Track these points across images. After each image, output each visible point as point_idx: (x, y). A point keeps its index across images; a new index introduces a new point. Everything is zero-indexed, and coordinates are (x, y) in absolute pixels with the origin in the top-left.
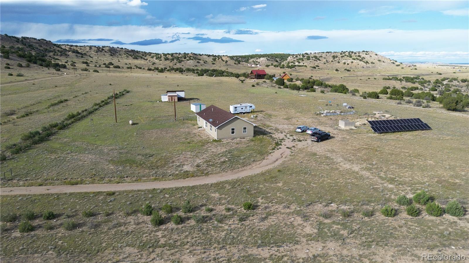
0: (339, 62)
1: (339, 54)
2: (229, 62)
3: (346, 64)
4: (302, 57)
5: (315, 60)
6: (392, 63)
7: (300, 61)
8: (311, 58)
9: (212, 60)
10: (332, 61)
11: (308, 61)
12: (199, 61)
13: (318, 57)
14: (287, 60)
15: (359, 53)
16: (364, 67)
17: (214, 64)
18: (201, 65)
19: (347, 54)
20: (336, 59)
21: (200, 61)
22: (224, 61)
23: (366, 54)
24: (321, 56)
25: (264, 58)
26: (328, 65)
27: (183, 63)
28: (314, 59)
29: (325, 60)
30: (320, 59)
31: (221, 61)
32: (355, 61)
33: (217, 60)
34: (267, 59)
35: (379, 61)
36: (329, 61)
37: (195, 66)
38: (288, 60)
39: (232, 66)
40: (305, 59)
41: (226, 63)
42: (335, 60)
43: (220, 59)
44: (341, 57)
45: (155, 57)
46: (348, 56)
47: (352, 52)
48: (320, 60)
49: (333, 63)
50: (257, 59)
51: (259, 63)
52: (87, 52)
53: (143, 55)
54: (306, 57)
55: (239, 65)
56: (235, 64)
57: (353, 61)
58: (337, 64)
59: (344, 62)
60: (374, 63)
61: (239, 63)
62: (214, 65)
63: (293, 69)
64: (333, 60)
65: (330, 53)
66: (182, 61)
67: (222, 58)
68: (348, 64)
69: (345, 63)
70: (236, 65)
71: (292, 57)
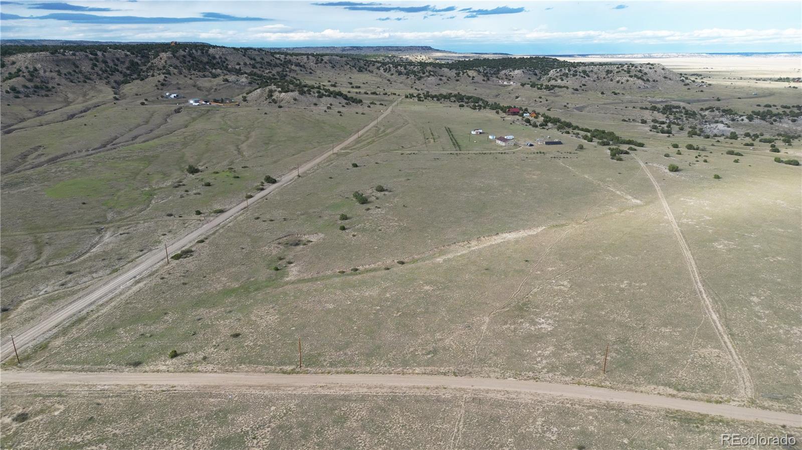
0: (612, 80)
1: (615, 68)
2: (476, 78)
3: (620, 83)
4: (567, 72)
5: (582, 77)
6: (681, 80)
7: (564, 78)
8: (578, 74)
9: (455, 75)
10: (604, 78)
11: (574, 78)
12: (441, 77)
13: (588, 72)
14: (548, 74)
15: (641, 67)
16: (640, 87)
17: (457, 80)
18: (444, 83)
19: (625, 68)
20: (609, 75)
21: (443, 78)
22: (470, 77)
23: (650, 68)
24: (592, 71)
25: (519, 71)
26: (599, 84)
27: (422, 80)
28: (582, 74)
29: (596, 76)
30: (590, 74)
31: (467, 77)
32: (632, 79)
33: (461, 75)
34: (523, 72)
35: (665, 77)
36: (601, 78)
37: (438, 84)
38: (550, 75)
39: (481, 83)
40: (571, 75)
41: (473, 79)
42: (608, 77)
43: (465, 74)
44: (617, 72)
45: (382, 69)
46: (625, 71)
47: (633, 65)
48: (589, 76)
49: (605, 80)
50: (511, 71)
51: (513, 77)
52: (305, 63)
53: (365, 65)
54: (572, 72)
55: (489, 82)
56: (484, 80)
57: (629, 79)
58: (609, 82)
59: (618, 80)
60: (657, 81)
61: (488, 79)
62: (458, 82)
63: (551, 91)
64: (607, 77)
65: (604, 66)
66: (421, 77)
67: (469, 73)
68: (622, 83)
69: (618, 82)
70: (484, 82)
71: (555, 71)
